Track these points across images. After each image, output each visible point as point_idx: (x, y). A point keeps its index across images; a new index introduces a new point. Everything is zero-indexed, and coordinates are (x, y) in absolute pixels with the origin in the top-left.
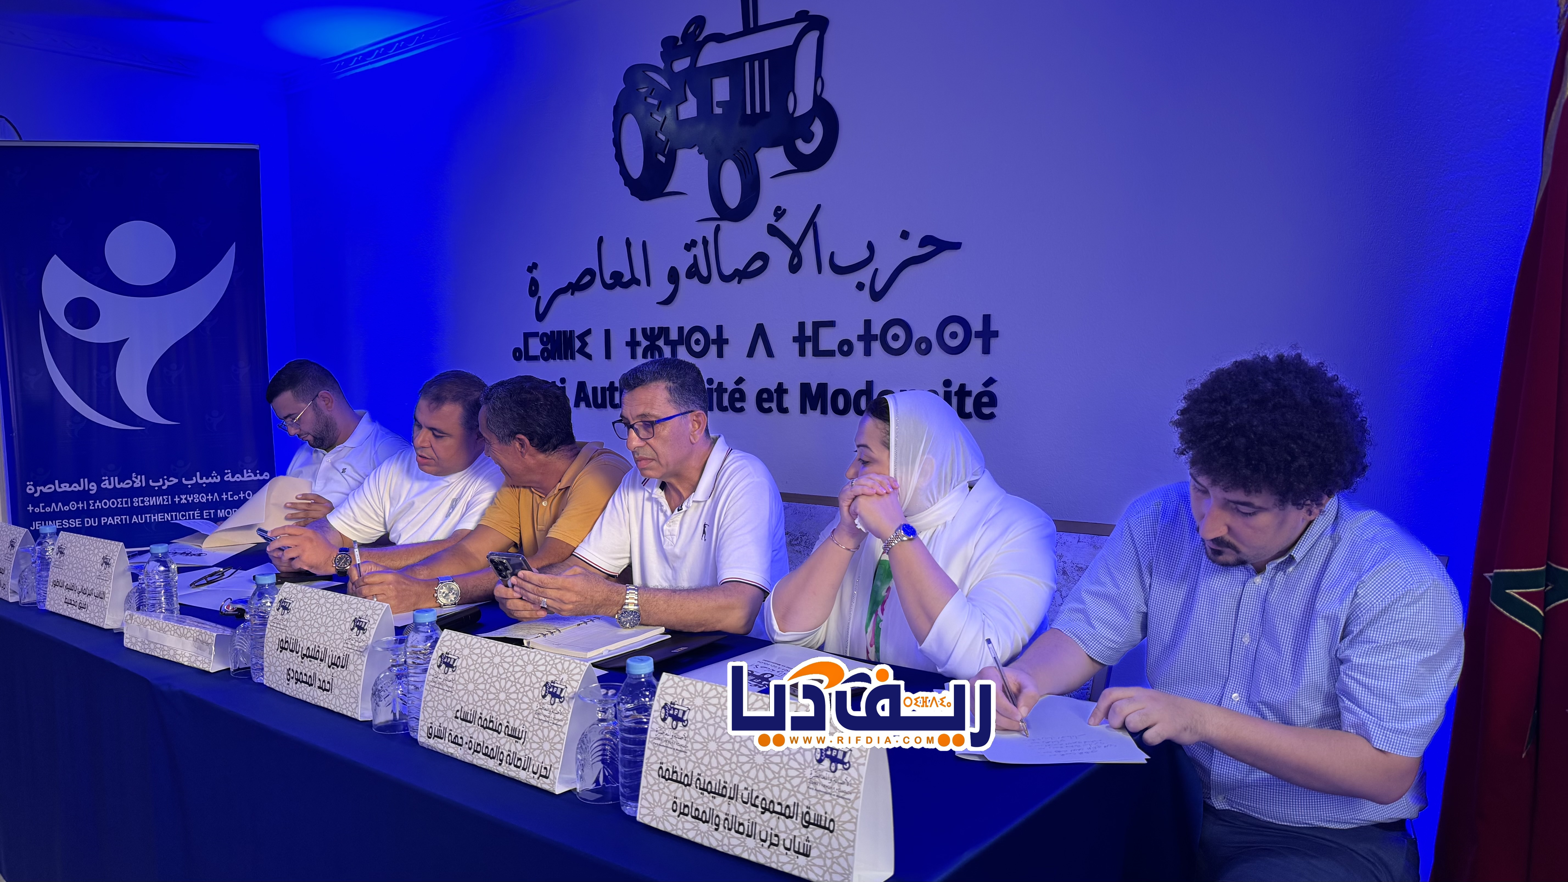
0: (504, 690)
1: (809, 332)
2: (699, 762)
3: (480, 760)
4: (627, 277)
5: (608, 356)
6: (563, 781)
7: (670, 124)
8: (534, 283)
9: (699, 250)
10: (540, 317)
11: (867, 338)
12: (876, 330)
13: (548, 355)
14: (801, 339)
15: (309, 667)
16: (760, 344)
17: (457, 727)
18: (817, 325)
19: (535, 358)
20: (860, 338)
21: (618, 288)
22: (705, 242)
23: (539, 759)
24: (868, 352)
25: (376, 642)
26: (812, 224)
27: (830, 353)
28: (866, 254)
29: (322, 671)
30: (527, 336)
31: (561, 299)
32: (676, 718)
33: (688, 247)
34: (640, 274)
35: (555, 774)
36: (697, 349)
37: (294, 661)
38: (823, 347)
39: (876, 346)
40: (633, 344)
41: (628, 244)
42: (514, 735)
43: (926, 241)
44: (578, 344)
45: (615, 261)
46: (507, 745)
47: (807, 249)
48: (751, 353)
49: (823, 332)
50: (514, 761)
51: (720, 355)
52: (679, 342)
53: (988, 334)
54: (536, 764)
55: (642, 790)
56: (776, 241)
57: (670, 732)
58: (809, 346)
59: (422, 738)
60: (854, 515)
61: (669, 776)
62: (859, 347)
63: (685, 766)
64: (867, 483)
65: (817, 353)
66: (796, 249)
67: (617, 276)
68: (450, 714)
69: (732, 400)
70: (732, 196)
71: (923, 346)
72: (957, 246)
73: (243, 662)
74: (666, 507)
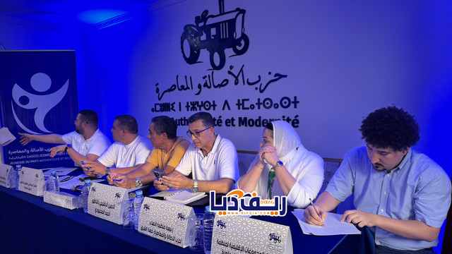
0: (165, 216)
1: (241, 102)
2: (230, 239)
3: (158, 237)
4: (185, 87)
5: (180, 110)
6: (186, 244)
7: (198, 42)
8: (158, 89)
9: (207, 79)
10: (160, 99)
11: (259, 104)
12: (262, 101)
13: (162, 110)
14: (238, 104)
15: (102, 208)
16: (226, 106)
17: (150, 227)
18: (243, 100)
19: (158, 111)
20: (257, 104)
21: (183, 91)
22: (209, 76)
23: (178, 237)
24: (259, 108)
25: (123, 201)
26: (241, 70)
27: (248, 108)
28: (258, 79)
29: (106, 209)
30: (156, 105)
31: (165, 94)
32: (222, 225)
33: (204, 78)
34: (190, 86)
35: (183, 242)
36: (207, 108)
37: (97, 206)
38: (245, 107)
39: (261, 106)
40: (188, 106)
41: (186, 77)
42: (169, 230)
43: (276, 75)
44: (171, 107)
45: (182, 82)
46: (167, 233)
47: (240, 78)
48: (223, 109)
49: (245, 102)
50: (169, 237)
51: (214, 109)
52: (202, 106)
53: (296, 102)
54: (177, 239)
55: (212, 248)
56: (230, 75)
57: (220, 230)
58: (241, 107)
59: (139, 230)
60: (263, 158)
61: (220, 243)
62: (256, 106)
63: (225, 240)
64: (267, 149)
65: (243, 108)
66: (237, 78)
67: (183, 87)
68: (148, 223)
69: (218, 123)
70: (217, 63)
71: (276, 106)
72: (286, 76)
73: (81, 206)
74: (202, 155)
